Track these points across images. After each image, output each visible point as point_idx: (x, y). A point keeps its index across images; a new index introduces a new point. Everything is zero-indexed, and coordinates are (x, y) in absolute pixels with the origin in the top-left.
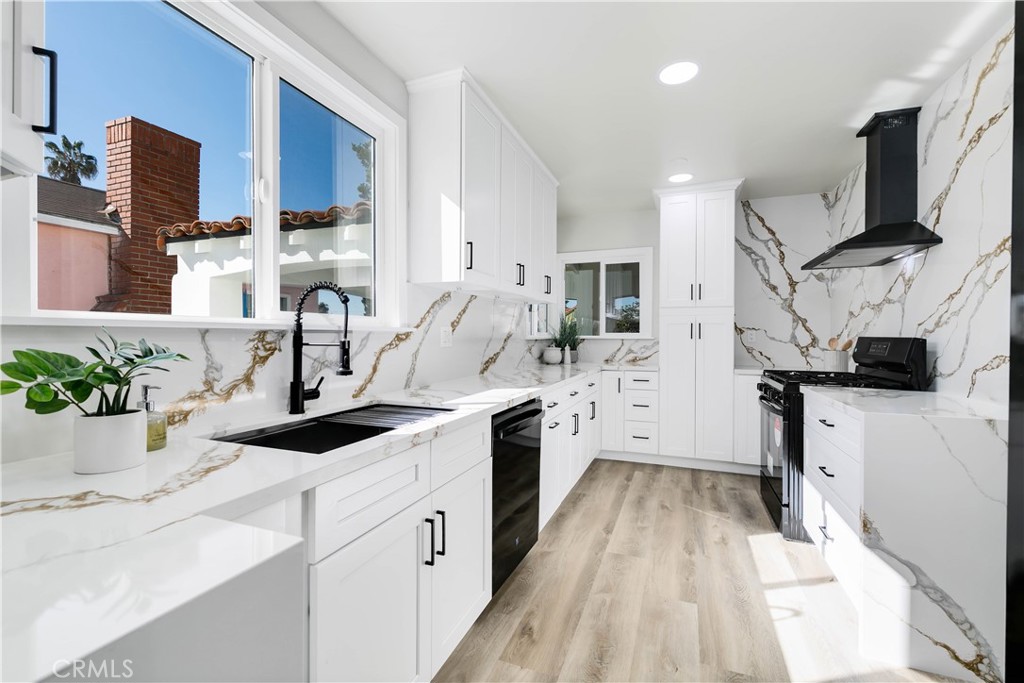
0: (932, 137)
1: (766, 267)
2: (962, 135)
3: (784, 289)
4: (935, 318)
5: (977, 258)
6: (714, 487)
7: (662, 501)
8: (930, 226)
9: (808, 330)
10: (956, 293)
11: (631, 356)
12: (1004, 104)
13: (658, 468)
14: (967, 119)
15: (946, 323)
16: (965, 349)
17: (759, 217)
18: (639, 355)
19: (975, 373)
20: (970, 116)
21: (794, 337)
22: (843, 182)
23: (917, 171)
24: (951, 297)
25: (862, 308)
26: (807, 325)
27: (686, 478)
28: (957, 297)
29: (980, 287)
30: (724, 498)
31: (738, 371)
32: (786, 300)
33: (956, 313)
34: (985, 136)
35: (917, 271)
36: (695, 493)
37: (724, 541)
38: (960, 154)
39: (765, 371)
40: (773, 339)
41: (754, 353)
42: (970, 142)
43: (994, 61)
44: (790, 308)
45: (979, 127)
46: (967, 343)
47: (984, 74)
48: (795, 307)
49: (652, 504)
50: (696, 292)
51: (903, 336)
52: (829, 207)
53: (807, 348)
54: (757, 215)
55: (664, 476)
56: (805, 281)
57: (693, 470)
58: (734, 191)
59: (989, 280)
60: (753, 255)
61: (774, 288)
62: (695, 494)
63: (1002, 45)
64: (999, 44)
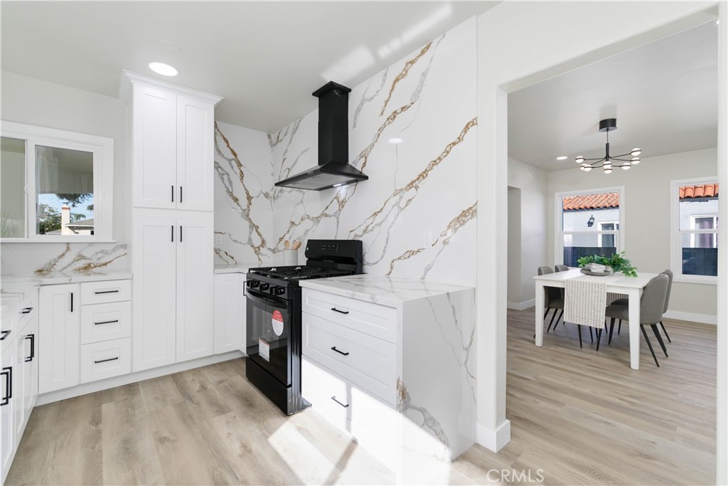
0: (360, 111)
1: (231, 183)
2: (382, 114)
3: (243, 202)
4: (363, 227)
5: (393, 191)
6: (203, 388)
7: (157, 432)
8: (358, 167)
9: (260, 235)
10: (379, 212)
11: (82, 263)
12: (411, 100)
13: (131, 389)
14: (386, 104)
15: (372, 230)
16: (385, 247)
17: (224, 138)
18: (94, 261)
19: (393, 262)
20: (388, 103)
21: (250, 240)
22: (285, 130)
23: (348, 131)
24: (375, 214)
25: (302, 219)
26: (259, 230)
27: (171, 388)
28: (379, 215)
29: (396, 210)
30: (219, 395)
31: (217, 271)
32: (244, 210)
33: (379, 225)
34: (398, 117)
35: (348, 196)
36: (188, 402)
37: (246, 449)
38: (381, 125)
39: (250, 269)
40: (236, 241)
41: (221, 253)
42: (388, 119)
43: (404, 73)
44: (247, 217)
45: (395, 110)
46: (387, 243)
47: (397, 80)
48: (251, 216)
49: (146, 443)
50: (177, 194)
51: (338, 239)
52: (273, 145)
53: (259, 247)
54: (222, 136)
55: (144, 397)
56: (257, 197)
57: (173, 376)
58: (213, 106)
59: (402, 204)
60: (219, 169)
61: (236, 200)
62: (190, 406)
63: (410, 65)
64: (407, 64)
